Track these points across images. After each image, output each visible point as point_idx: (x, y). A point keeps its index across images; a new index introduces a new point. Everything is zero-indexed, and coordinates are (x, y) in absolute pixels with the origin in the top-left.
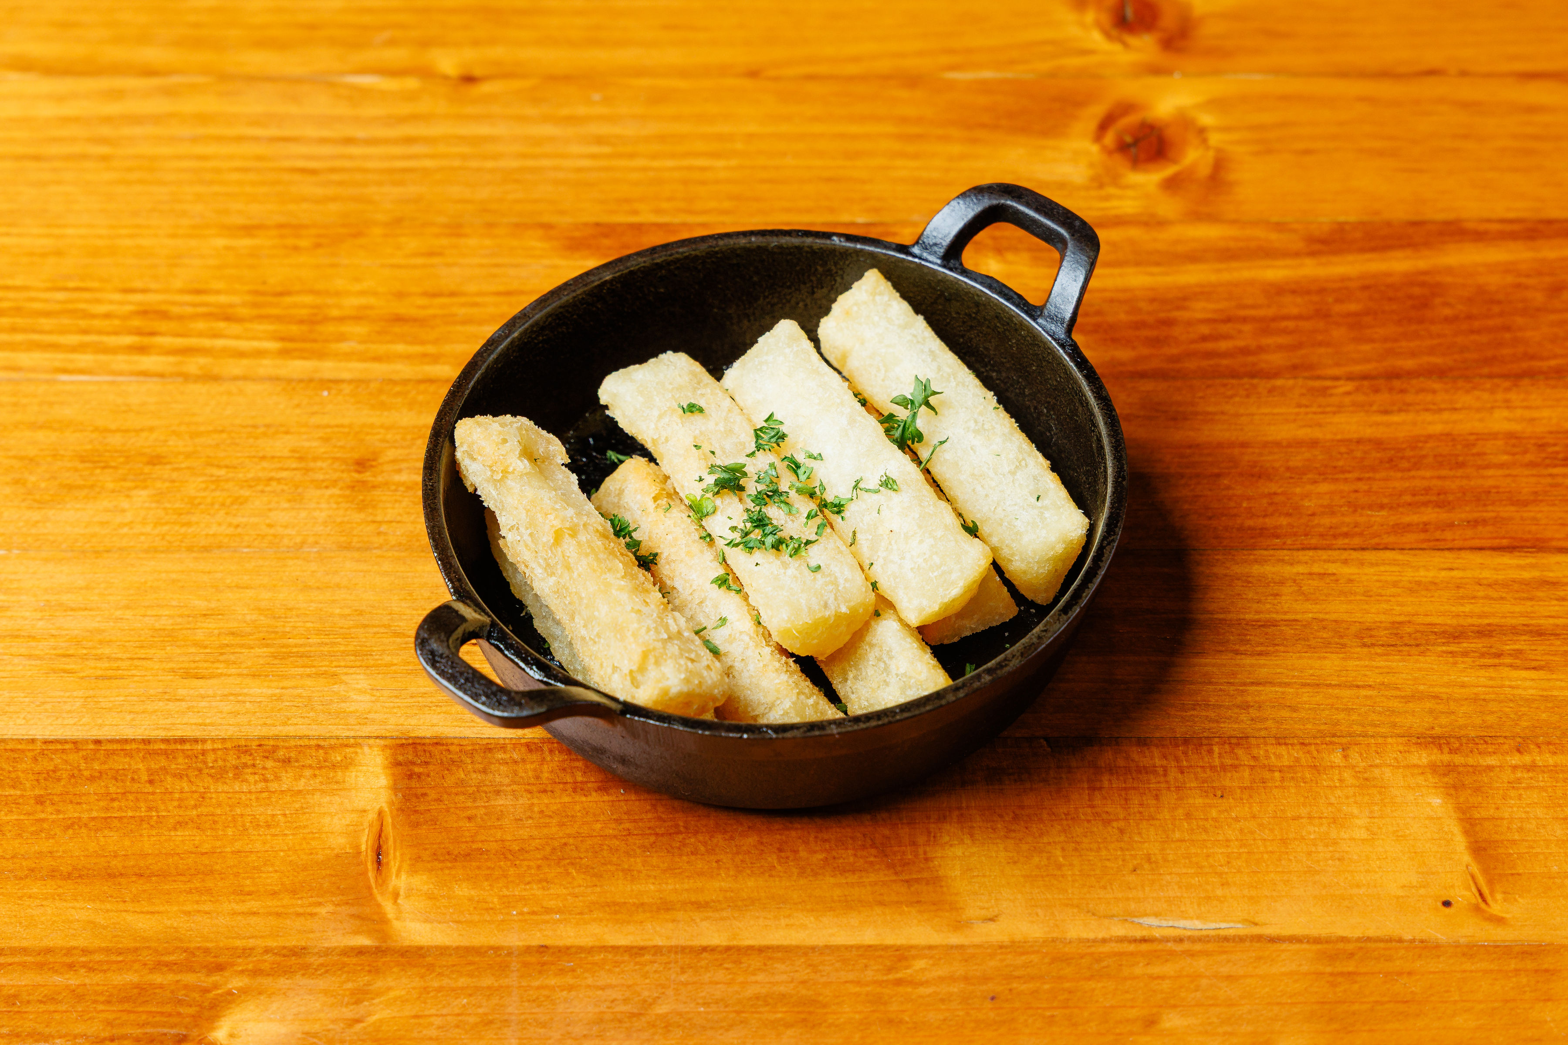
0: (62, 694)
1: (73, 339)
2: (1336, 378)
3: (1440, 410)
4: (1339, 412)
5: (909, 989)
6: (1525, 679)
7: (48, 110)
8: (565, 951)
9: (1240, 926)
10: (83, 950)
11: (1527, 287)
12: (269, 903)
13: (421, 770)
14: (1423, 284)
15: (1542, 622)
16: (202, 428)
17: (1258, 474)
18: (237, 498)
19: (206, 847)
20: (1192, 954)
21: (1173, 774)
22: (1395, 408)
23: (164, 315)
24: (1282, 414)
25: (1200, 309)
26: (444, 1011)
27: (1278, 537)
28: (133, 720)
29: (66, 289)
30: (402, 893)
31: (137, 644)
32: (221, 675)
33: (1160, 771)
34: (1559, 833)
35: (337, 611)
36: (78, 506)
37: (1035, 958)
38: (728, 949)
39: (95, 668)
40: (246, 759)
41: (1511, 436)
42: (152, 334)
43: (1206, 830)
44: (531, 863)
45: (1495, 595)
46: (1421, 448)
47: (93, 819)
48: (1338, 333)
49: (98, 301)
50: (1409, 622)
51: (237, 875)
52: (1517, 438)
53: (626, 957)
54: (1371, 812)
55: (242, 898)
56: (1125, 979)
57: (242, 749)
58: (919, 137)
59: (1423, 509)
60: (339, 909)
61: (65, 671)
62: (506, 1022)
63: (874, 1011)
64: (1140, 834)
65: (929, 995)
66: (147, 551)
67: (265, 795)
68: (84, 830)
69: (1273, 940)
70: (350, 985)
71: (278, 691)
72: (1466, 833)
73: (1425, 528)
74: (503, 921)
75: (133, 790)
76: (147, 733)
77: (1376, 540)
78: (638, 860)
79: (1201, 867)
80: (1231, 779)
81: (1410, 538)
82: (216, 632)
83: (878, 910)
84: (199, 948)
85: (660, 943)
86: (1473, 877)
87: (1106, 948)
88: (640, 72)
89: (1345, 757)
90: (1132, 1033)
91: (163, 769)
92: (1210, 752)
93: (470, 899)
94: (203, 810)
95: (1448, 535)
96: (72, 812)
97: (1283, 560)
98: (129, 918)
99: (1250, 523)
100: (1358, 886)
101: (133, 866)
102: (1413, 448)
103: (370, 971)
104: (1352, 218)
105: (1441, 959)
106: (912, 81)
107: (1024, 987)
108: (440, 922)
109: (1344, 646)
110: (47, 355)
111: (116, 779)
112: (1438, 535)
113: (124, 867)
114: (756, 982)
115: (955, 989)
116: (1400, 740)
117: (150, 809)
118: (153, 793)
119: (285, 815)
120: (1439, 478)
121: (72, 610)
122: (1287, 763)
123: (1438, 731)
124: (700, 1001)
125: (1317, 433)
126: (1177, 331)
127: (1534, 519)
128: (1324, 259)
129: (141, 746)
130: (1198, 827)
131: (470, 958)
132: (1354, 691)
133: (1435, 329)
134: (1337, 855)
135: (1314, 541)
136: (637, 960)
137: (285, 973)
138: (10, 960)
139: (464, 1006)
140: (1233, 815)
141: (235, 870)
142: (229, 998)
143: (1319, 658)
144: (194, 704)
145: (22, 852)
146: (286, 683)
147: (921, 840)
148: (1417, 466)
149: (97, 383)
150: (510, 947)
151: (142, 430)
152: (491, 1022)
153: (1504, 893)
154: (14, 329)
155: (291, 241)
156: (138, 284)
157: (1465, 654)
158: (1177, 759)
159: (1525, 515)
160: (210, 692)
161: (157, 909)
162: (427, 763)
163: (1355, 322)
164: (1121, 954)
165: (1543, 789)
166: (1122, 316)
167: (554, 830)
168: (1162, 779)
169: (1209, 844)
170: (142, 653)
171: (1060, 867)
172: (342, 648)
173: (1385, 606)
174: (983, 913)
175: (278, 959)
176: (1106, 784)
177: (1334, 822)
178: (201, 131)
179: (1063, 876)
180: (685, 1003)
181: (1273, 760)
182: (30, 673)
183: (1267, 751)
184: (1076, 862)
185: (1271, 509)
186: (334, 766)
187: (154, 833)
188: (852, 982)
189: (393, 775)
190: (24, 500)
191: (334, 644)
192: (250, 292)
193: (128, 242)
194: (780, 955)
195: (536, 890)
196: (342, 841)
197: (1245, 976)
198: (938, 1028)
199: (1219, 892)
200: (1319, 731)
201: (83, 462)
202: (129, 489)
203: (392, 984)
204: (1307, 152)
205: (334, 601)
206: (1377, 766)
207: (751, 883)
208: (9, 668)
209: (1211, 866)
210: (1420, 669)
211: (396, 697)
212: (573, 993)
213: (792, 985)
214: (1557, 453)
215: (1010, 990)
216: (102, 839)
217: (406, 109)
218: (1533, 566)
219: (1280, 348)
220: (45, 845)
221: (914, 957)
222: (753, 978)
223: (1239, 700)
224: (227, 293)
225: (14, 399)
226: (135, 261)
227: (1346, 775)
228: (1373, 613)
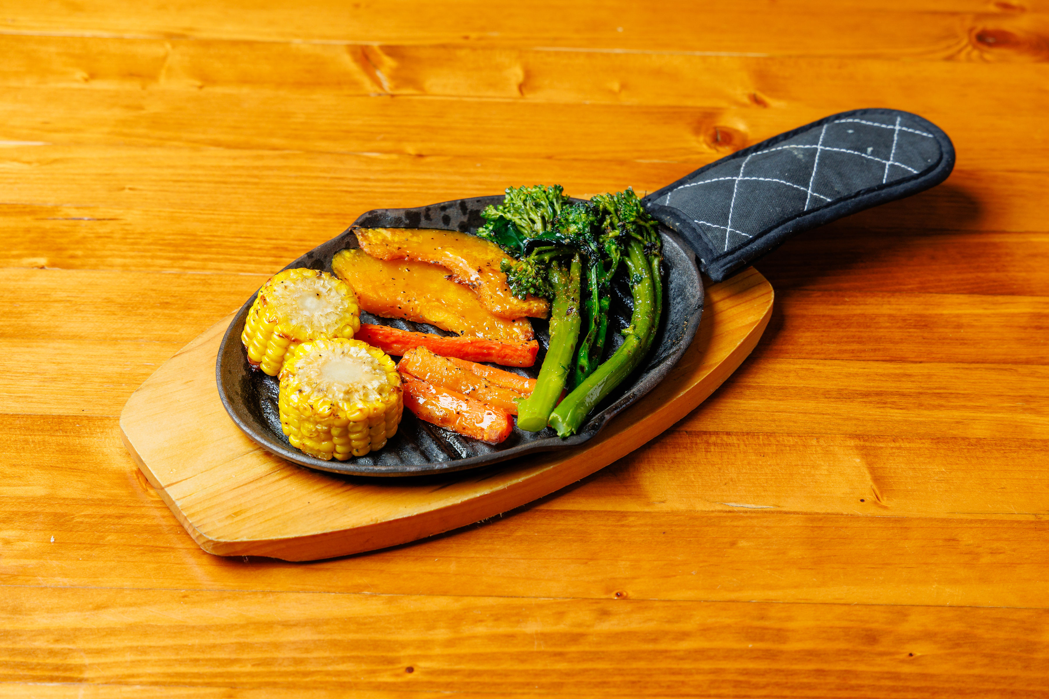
1: (245, 258)
3: (860, 304)
5: (627, 529)
6: (897, 413)
7: (229, 163)
9: (772, 507)
15: (904, 390)
20: (751, 518)
21: (742, 446)
27: (788, 353)
29: (241, 237)
33: (737, 445)
34: (911, 474)
37: (682, 518)
41: (891, 316)
42: (281, 257)
43: (757, 469)
45: (884, 379)
46: (851, 320)
49: (255, 243)
50: (846, 389)
52: (893, 317)
54: (829, 464)
56: (722, 527)
59: (852, 344)
63: (611, 537)
64: (728, 470)
65: (636, 531)
69: (786, 513)
72: (871, 473)
73: (853, 351)
77: (831, 356)
79: (755, 484)
80: (768, 449)
81: (846, 356)
83: (613, 497)
86: (874, 490)
87: (713, 515)
89: (818, 442)
90: (725, 548)
92: (758, 438)
95: (863, 355)
97: (790, 363)
100: (823, 493)
102: (848, 319)
105: (860, 522)
106: (622, 162)
107: (678, 529)
109: (817, 398)
110: (234, 264)
115: (647, 529)
116: (842, 436)
122: (792, 444)
123: (858, 432)
124: (535, 531)
127: (901, 349)
130: (753, 468)
132: (822, 416)
134: (814, 481)
135: (804, 355)
140: (769, 463)
143: (806, 402)
149: (256, 276)
153: (887, 498)
154: (218, 253)
155: (341, 221)
156: (273, 236)
157: (870, 402)
158: (744, 441)
159: (897, 347)
164: (720, 517)
165: (904, 456)
168: (737, 449)
169: (758, 475)
171: (693, 482)
173: (835, 382)
174: (659, 499)
176: (713, 450)
177: (813, 467)
178: (298, 174)
179: (694, 486)
180: (528, 532)
181: (786, 442)
183: (783, 439)
184: (700, 480)
185: (785, 342)
188: (602, 525)
193: (268, 219)
194: (570, 514)
197: (774, 527)
198: (640, 544)
199: (763, 494)
200: (806, 431)
206: (832, 446)
209: (759, 483)
210: (850, 408)
213: (576, 526)
214: (910, 323)
215: (672, 530)
217: (392, 167)
218: (900, 368)
221: (629, 516)
222: (559, 523)
223: (771, 418)
224: (314, 241)
225: (220, 282)
226: (271, 227)
227: (818, 449)
228: (830, 385)
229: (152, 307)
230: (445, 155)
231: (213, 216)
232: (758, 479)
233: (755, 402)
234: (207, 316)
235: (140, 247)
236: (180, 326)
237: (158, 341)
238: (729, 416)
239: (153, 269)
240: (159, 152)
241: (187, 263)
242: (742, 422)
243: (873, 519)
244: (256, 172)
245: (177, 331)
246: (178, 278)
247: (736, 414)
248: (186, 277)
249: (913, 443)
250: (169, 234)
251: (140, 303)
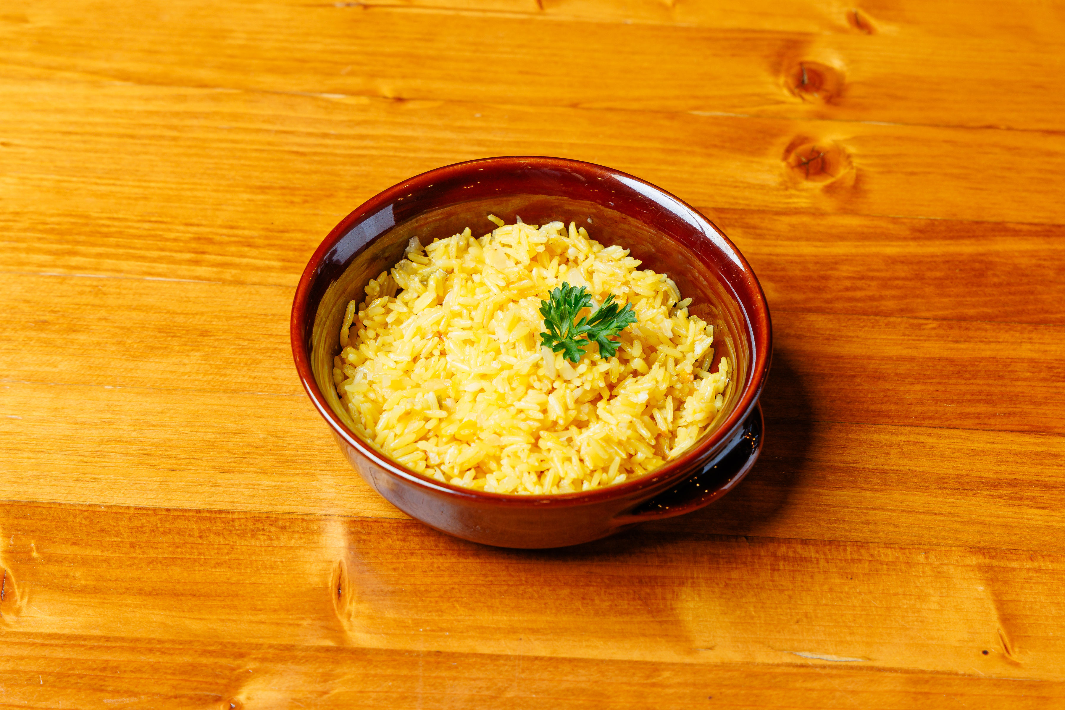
0: (146, 479)
1: (155, 254)
2: (927, 319)
3: (990, 342)
4: (928, 340)
5: (660, 690)
6: (1036, 515)
7: (139, 106)
8: (451, 655)
9: (860, 660)
10: (158, 641)
11: (1044, 267)
12: (272, 617)
13: (366, 537)
14: (981, 262)
15: (1047, 479)
16: (234, 315)
17: (878, 377)
18: (255, 360)
19: (234, 580)
20: (831, 676)
21: (822, 563)
22: (962, 339)
23: (210, 241)
24: (893, 339)
25: (845, 270)
26: (378, 689)
27: (889, 417)
28: (190, 497)
29: (150, 222)
30: (353, 614)
31: (193, 449)
32: (244, 472)
33: (814, 560)
34: (1054, 612)
35: (316, 435)
36: (157, 360)
37: (736, 674)
38: (551, 659)
39: (167, 463)
40: (259, 525)
41: (1032, 360)
42: (203, 253)
43: (841, 599)
44: (432, 600)
45: (1020, 461)
46: (977, 366)
47: (165, 558)
48: (929, 290)
49: (169, 230)
50: (967, 475)
51: (252, 598)
52: (1036, 362)
53: (489, 661)
54: (941, 593)
55: (256, 612)
56: (791, 689)
57: (257, 519)
58: (675, 151)
59: (978, 404)
60: (314, 622)
61: (149, 465)
62: (415, 698)
63: (638, 702)
64: (801, 599)
65: (672, 694)
66: (199, 391)
67: (270, 548)
68: (159, 565)
69: (880, 670)
70: (320, 670)
71: (279, 483)
72: (998, 609)
73: (978, 416)
74: (414, 635)
75: (190, 541)
76: (198, 506)
77: (949, 422)
78: (497, 601)
79: (838, 622)
80: (857, 568)
81: (969, 422)
82: (241, 444)
83: (642, 639)
84: (229, 643)
85: (509, 653)
86: (1001, 637)
87: (779, 670)
88: (505, 101)
89: (927, 558)
91: (208, 529)
92: (845, 550)
93: (395, 620)
94: (232, 556)
95: (992, 421)
96: (152, 554)
97: (892, 432)
98: (187, 622)
99: (872, 407)
100: (932, 639)
101: (190, 590)
102: (973, 366)
103: (333, 662)
104: (938, 218)
105: (981, 687)
106: (672, 115)
107: (729, 692)
108: (376, 634)
109: (927, 488)
110: (139, 263)
111: (179, 534)
112: (986, 421)
113: (184, 590)
114: (567, 681)
115: (687, 691)
116: (960, 549)
117: (200, 554)
118: (202, 544)
119: (282, 562)
120: (988, 385)
121: (153, 426)
122: (891, 560)
123: (983, 544)
124: (533, 691)
125: (914, 353)
126: (830, 283)
127: (1044, 414)
128: (921, 243)
129: (195, 514)
130: (837, 597)
131: (394, 657)
132: (933, 517)
133: (988, 290)
134: (920, 619)
135: (911, 421)
136: (496, 663)
137: (281, 660)
138: (114, 644)
139: (390, 687)
140: (858, 590)
141: (251, 595)
142: (247, 675)
143: (912, 495)
144: (227, 489)
145: (122, 577)
146: (283, 479)
147: (669, 596)
148: (974, 376)
149: (169, 282)
150: (418, 652)
151: (197, 314)
152: (406, 698)
153: (1020, 647)
154: (118, 246)
155: (289, 198)
156: (195, 221)
157: (1001, 497)
158: (825, 554)
159: (1039, 411)
160: (237, 482)
161: (203, 617)
162: (369, 533)
163: (940, 283)
164: (788, 674)
165: (1045, 584)
166: (797, 272)
167: (446, 579)
168: (816, 566)
169: (843, 608)
170: (195, 455)
171: (752, 618)
172: (318, 458)
173: (952, 464)
174: (706, 644)
175: (277, 652)
176: (781, 567)
177: (919, 598)
178: (234, 124)
179: (754, 623)
180: (524, 691)
181: (883, 558)
182: (127, 465)
183: (879, 551)
184: (762, 615)
185: (885, 400)
186: (312, 533)
187: (202, 569)
188: (625, 683)
189: (349, 539)
190: (123, 355)
191: (313, 455)
192: (263, 229)
193: (189, 193)
194: (582, 664)
195: (435, 616)
196: (317, 579)
197: (863, 692)
199: (848, 638)
200: (911, 541)
201: (160, 332)
202: (188, 351)
203: (346, 671)
204: (913, 174)
205: (313, 428)
206: (945, 564)
207: (565, 618)
208: (114, 461)
209: (844, 622)
210: (973, 505)
211: (351, 491)
212: (456, 682)
213: (589, 684)
214: (1060, 373)
215: (721, 693)
216: (171, 572)
217: (361, 117)
218: (1043, 444)
219: (894, 297)
220: (136, 574)
221: (663, 670)
222: (565, 678)
223: (863, 519)
224: (249, 229)
225: (118, 290)
226: (192, 206)
227: (927, 569)
228: (946, 468)
229: (24, 328)
230: (434, 100)
231: (113, 188)
232: (842, 615)
233: (842, 493)
234: (99, 344)
235: (12, 234)
236: (59, 358)
237: (29, 380)
238: (805, 513)
239: (27, 268)
240: (45, 88)
241: (75, 261)
242: (823, 524)
243: (999, 683)
244: (175, 121)
245: (56, 367)
246: (61, 283)
247: (815, 511)
248: (72, 282)
249: (1058, 562)
250: (52, 215)
251: (8, 322)
